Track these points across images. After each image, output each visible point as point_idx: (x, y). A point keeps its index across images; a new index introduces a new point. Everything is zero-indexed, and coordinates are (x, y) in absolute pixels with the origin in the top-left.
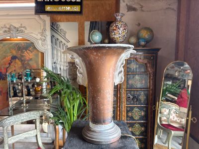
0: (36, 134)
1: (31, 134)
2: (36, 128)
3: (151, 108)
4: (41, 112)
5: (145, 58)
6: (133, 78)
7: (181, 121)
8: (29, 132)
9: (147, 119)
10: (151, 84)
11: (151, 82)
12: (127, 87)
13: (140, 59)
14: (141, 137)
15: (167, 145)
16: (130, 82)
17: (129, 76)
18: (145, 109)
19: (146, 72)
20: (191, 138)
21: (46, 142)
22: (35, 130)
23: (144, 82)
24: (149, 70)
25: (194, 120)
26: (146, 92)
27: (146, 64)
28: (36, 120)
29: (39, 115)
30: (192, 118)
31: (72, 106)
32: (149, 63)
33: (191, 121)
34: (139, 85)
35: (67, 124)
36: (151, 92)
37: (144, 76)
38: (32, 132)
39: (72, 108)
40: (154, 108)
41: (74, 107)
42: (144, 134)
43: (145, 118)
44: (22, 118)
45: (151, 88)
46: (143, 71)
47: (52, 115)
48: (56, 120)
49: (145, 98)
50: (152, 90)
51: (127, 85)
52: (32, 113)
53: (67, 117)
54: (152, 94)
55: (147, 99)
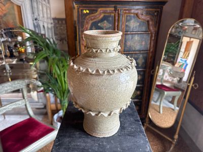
0: (25, 104)
1: (19, 104)
2: (24, 98)
3: (149, 72)
4: (27, 81)
5: (148, 13)
6: (132, 38)
7: (173, 80)
8: (17, 103)
9: (143, 84)
10: (152, 46)
11: (152, 44)
12: (124, 49)
13: (142, 14)
14: (136, 100)
15: (158, 104)
16: (129, 43)
17: (127, 37)
18: (142, 73)
19: (147, 31)
20: (189, 104)
21: (38, 107)
22: (24, 100)
23: (143, 43)
24: (151, 28)
25: (196, 86)
26: (145, 55)
27: (148, 21)
28: (22, 89)
29: (24, 84)
30: (193, 84)
31: (62, 73)
32: (152, 20)
33: (192, 87)
34: (138, 47)
35: (58, 91)
36: (151, 55)
37: (145, 36)
38: (20, 102)
39: (62, 75)
40: (153, 72)
41: (64, 73)
42: (140, 97)
43: (141, 82)
44: (6, 89)
45: (151, 50)
46: (144, 30)
47: (40, 84)
48: (46, 88)
49: (143, 61)
50: (152, 52)
51: (125, 47)
52: (16, 82)
53: (57, 84)
54: (151, 57)
55: (146, 62)
